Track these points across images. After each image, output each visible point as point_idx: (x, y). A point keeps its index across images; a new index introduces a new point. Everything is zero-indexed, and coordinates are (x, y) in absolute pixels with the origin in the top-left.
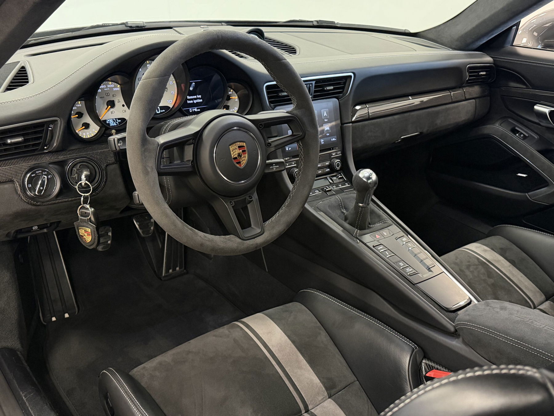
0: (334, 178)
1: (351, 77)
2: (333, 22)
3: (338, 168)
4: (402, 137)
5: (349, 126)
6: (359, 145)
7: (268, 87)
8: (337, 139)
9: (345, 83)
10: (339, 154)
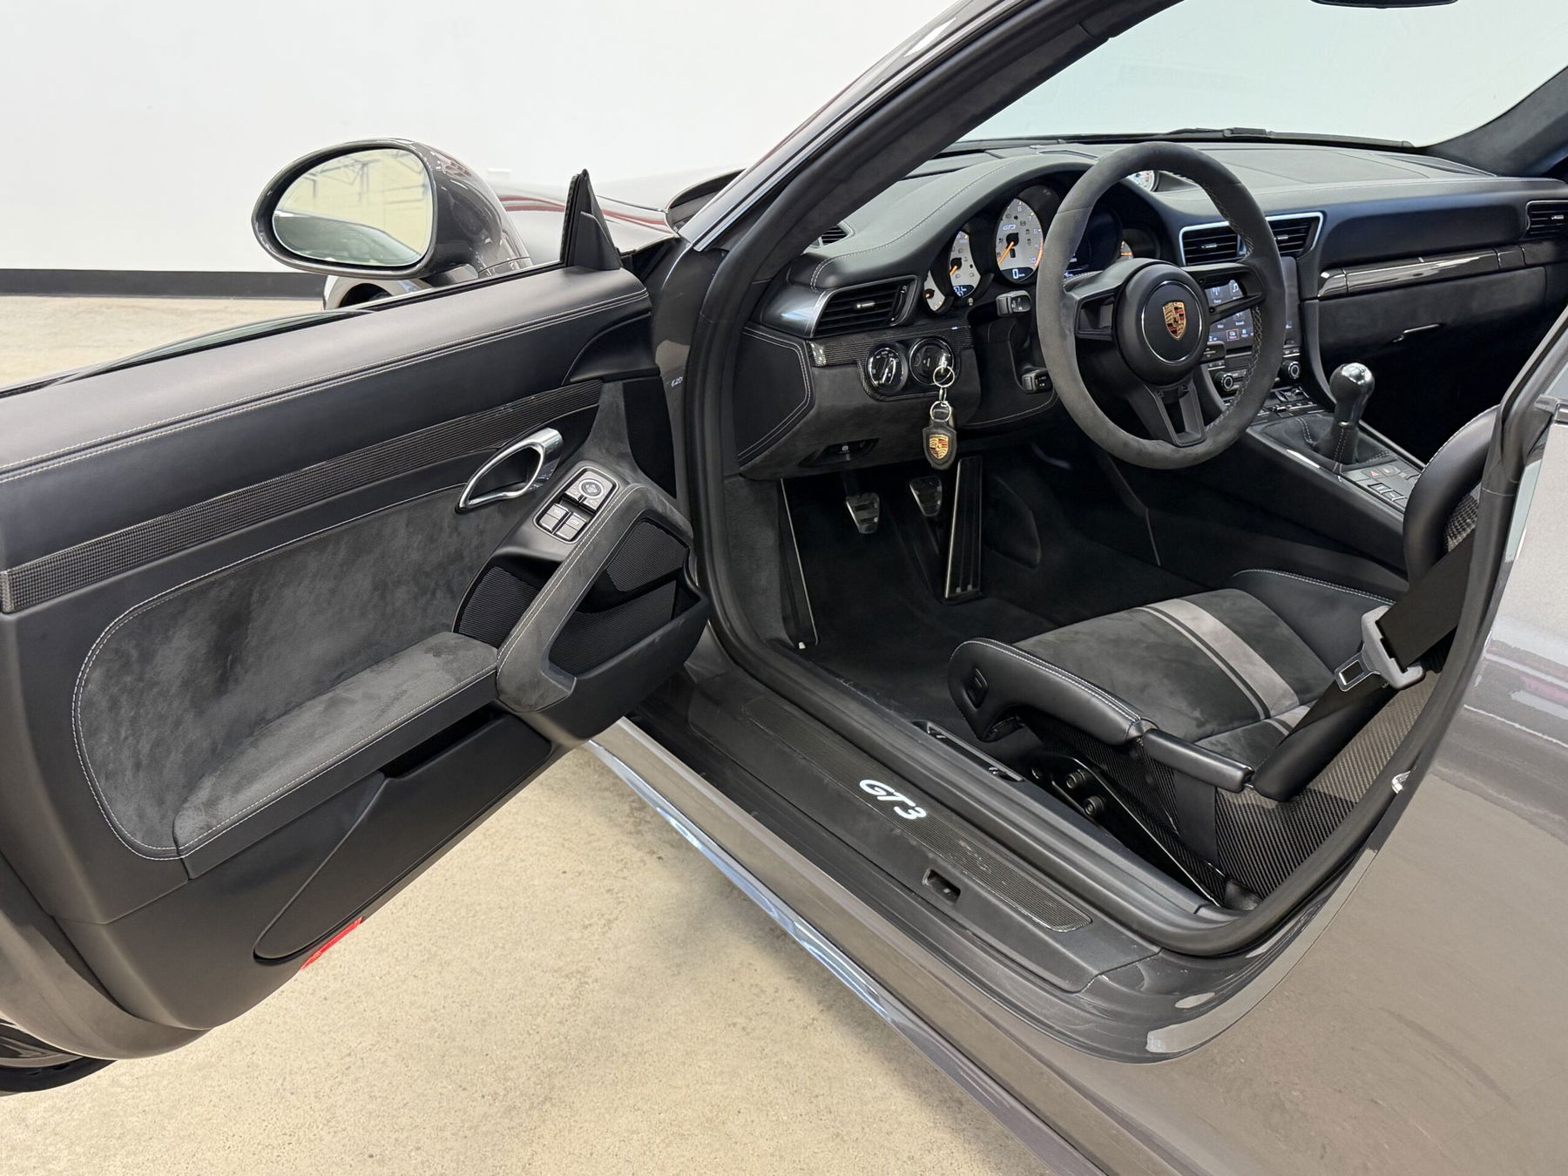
0: (1289, 394)
1: (1318, 218)
2: (1262, 131)
3: (1295, 376)
4: (1406, 331)
5: (1314, 304)
6: (1331, 340)
7: (1186, 235)
8: (1293, 325)
9: (1307, 231)
10: (1296, 352)
